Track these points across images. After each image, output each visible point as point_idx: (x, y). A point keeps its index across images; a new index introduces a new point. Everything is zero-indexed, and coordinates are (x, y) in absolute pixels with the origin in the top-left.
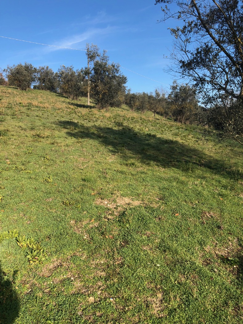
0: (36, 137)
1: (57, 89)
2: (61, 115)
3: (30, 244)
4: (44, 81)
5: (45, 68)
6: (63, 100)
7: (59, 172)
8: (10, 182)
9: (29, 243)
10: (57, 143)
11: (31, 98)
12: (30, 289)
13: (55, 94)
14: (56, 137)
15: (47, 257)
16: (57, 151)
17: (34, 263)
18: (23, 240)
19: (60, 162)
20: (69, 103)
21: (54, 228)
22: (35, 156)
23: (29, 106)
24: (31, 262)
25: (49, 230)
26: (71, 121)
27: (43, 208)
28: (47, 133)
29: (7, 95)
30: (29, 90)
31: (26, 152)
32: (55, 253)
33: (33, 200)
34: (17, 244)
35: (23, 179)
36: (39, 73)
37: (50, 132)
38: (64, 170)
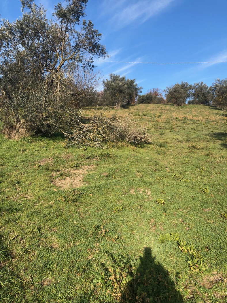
0: (191, 149)
1: (210, 102)
2: (216, 127)
3: (191, 251)
4: (198, 96)
5: (200, 84)
6: (216, 112)
7: (216, 184)
8: (170, 189)
9: (189, 249)
10: (212, 154)
11: (186, 112)
12: (192, 295)
13: (209, 107)
14: (211, 149)
15: (207, 268)
16: (213, 163)
17: (195, 270)
18: (184, 245)
19: (216, 173)
20: (223, 115)
21: (213, 240)
22: (191, 166)
23: (185, 120)
24: (192, 268)
25: (208, 241)
26: (225, 133)
27: (201, 218)
28: (202, 144)
29: (166, 112)
30: (184, 106)
31: (183, 162)
32: (215, 265)
33: (191, 208)
34: (178, 247)
35: (181, 187)
36: (194, 89)
37: (205, 144)
38: (220, 182)
